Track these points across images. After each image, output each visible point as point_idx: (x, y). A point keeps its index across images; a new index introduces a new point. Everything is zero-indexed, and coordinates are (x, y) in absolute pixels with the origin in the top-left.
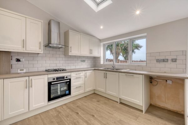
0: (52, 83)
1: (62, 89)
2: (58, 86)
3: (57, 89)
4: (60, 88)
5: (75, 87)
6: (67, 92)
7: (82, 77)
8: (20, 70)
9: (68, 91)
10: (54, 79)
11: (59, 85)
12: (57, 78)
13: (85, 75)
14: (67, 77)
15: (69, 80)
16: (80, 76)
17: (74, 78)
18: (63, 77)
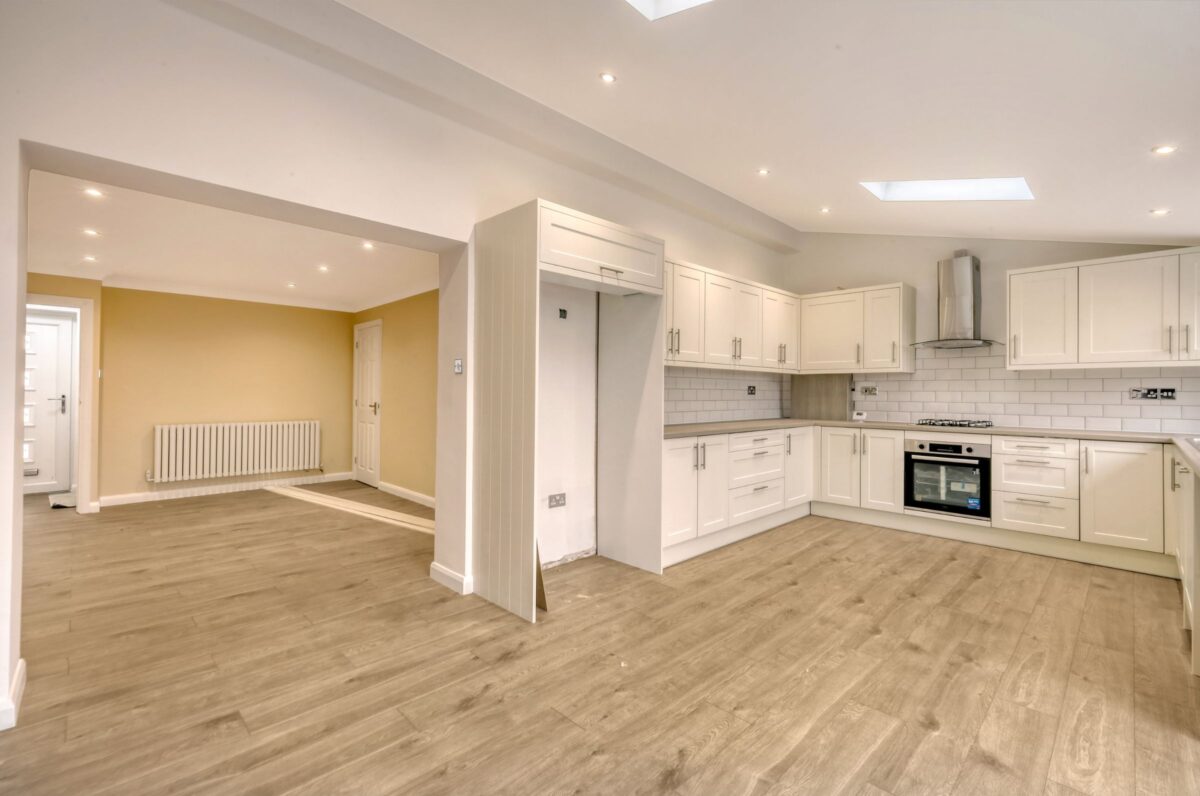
0: (914, 457)
1: (956, 487)
2: (939, 471)
3: (938, 481)
4: (948, 483)
5: (1013, 497)
6: (974, 503)
7: (1054, 463)
8: (858, 414)
9: (977, 501)
10: (922, 447)
11: (943, 468)
12: (934, 447)
13: (1083, 456)
14: (969, 450)
15: (976, 462)
16: (1046, 460)
17: (1007, 459)
18: (957, 449)
